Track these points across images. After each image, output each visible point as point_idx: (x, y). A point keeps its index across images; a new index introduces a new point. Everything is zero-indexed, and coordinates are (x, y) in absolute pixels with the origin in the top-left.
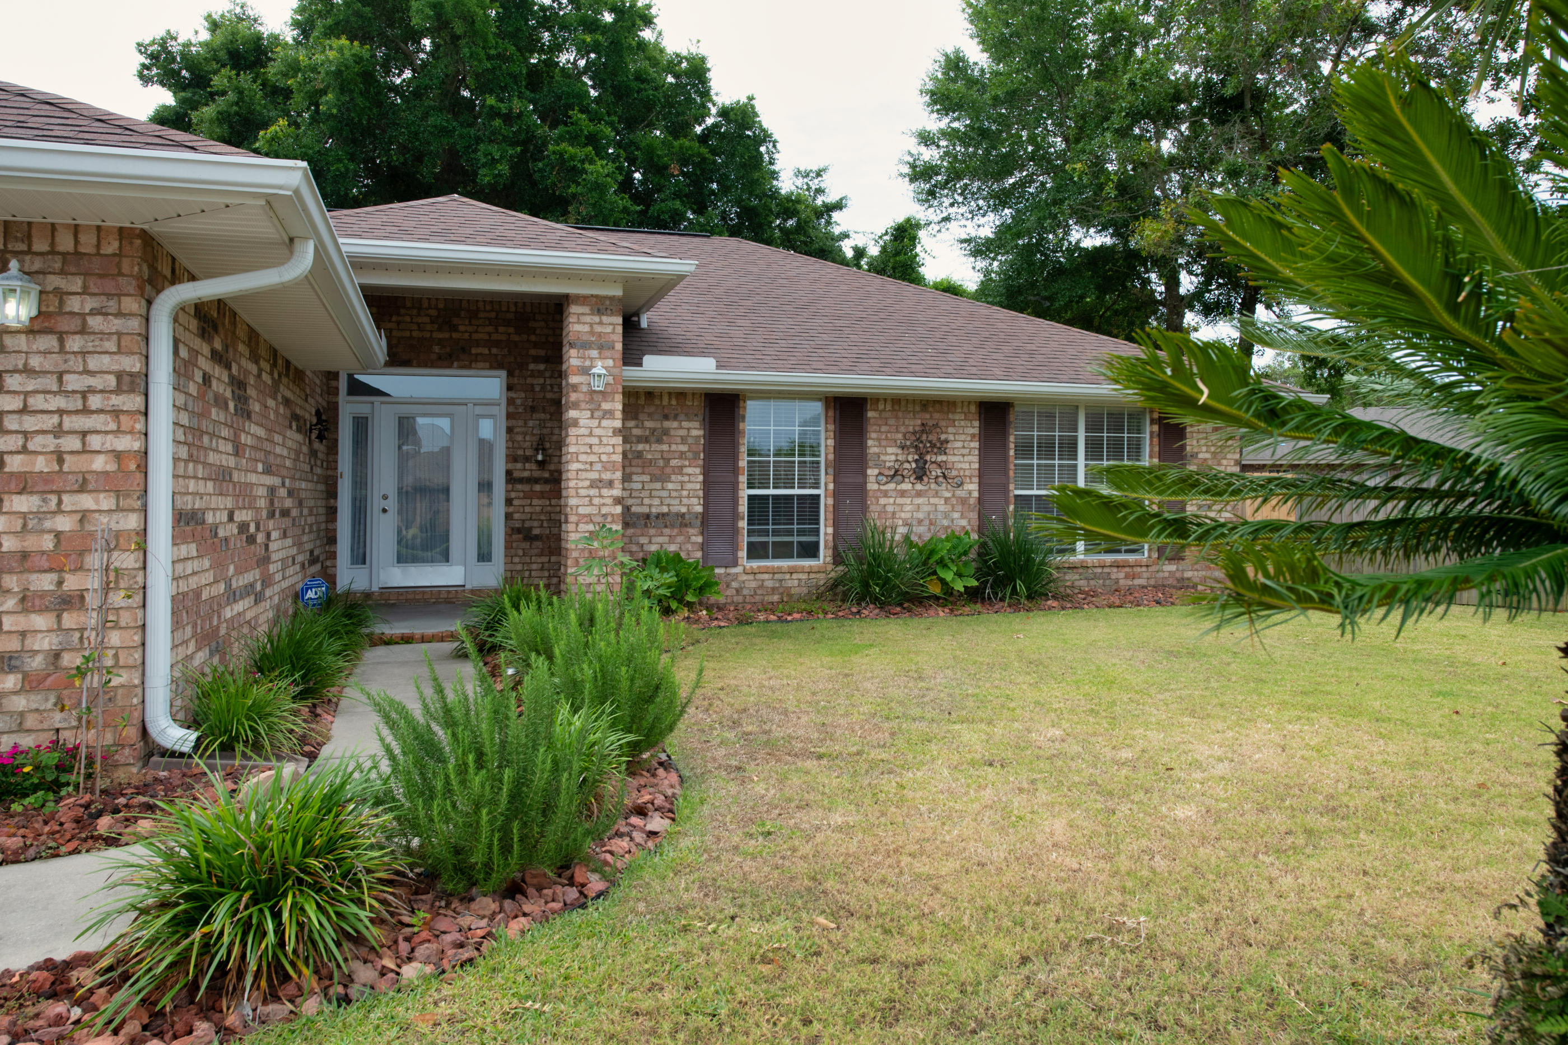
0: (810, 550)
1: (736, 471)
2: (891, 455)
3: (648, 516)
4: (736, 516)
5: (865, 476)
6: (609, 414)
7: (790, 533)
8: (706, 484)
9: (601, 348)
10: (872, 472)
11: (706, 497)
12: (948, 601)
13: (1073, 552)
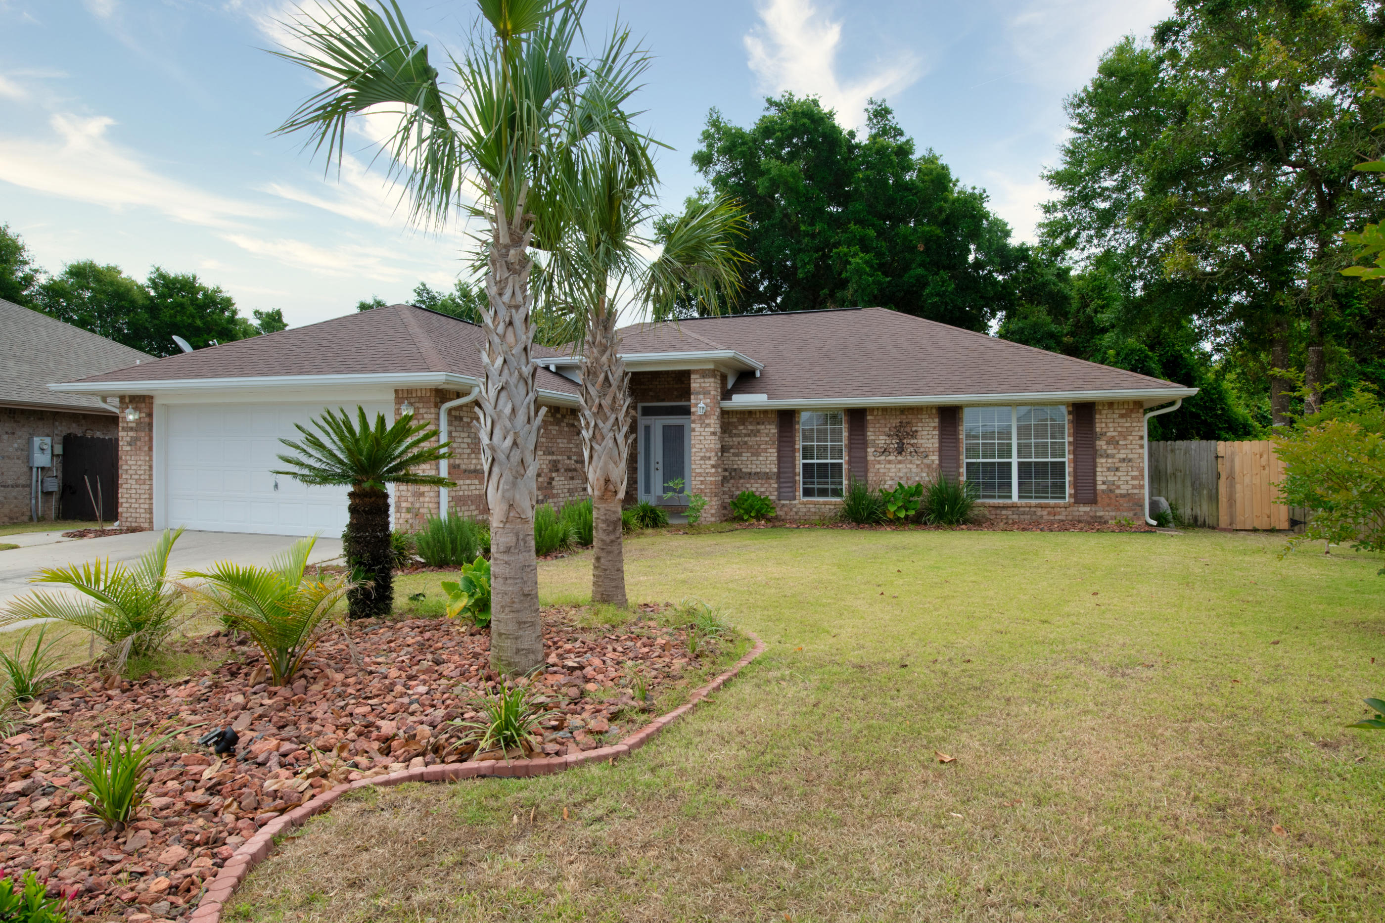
0: (837, 493)
1: (794, 451)
2: (882, 440)
3: (750, 474)
4: (795, 474)
5: (866, 452)
7: (827, 483)
8: (780, 458)
9: (704, 394)
10: (870, 450)
11: (779, 464)
12: (897, 523)
13: (1010, 497)
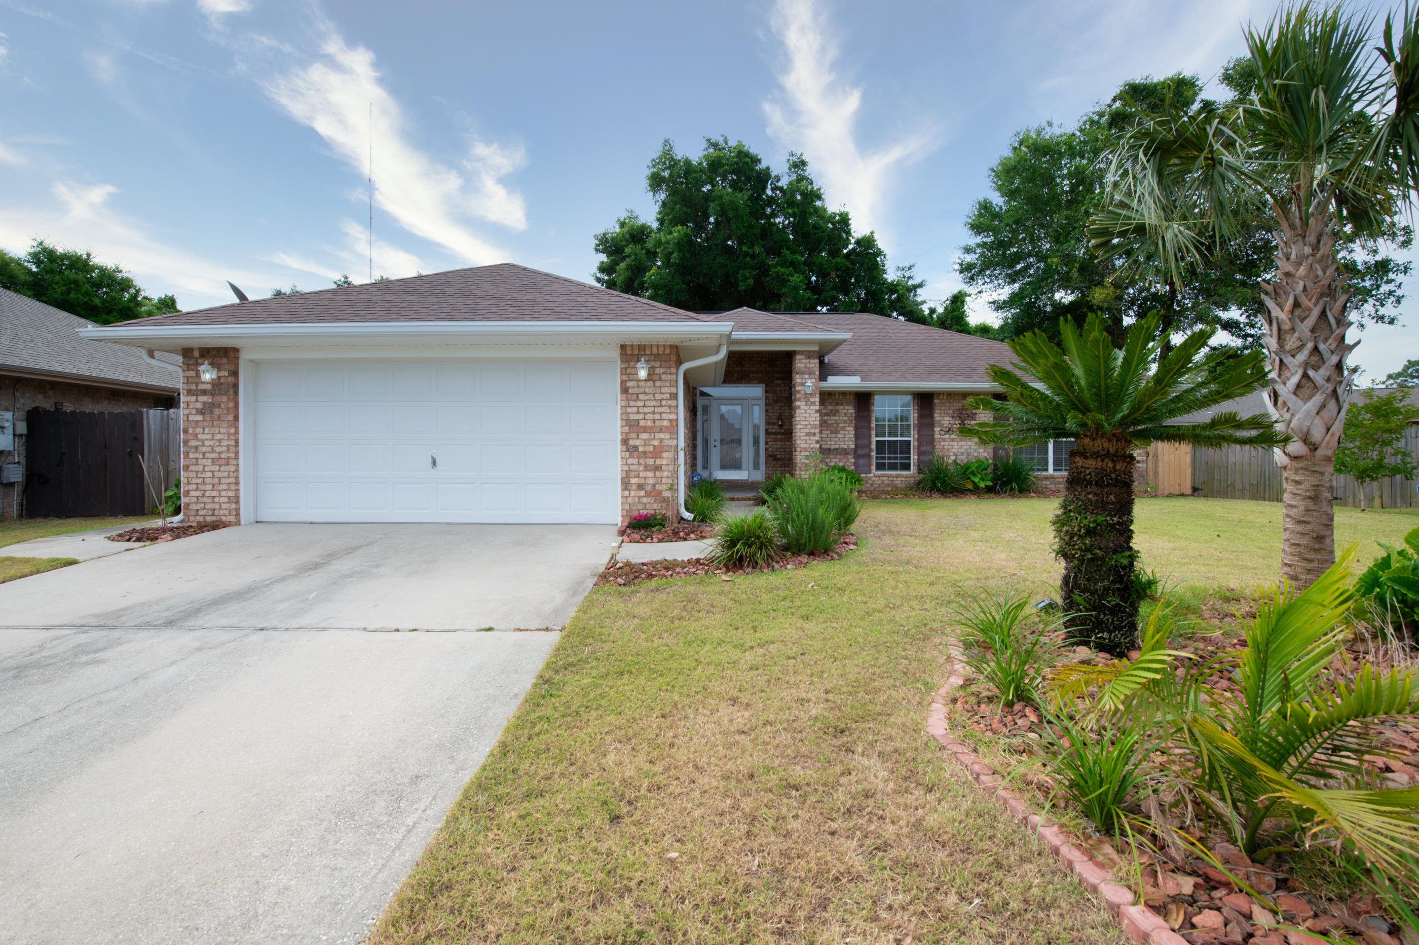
0: (906, 467)
1: (870, 429)
2: (947, 421)
3: (829, 450)
4: (870, 450)
5: (933, 431)
6: (813, 403)
7: (896, 458)
8: (857, 435)
9: (810, 374)
10: (937, 429)
11: (856, 441)
12: (976, 491)
13: (1047, 470)
